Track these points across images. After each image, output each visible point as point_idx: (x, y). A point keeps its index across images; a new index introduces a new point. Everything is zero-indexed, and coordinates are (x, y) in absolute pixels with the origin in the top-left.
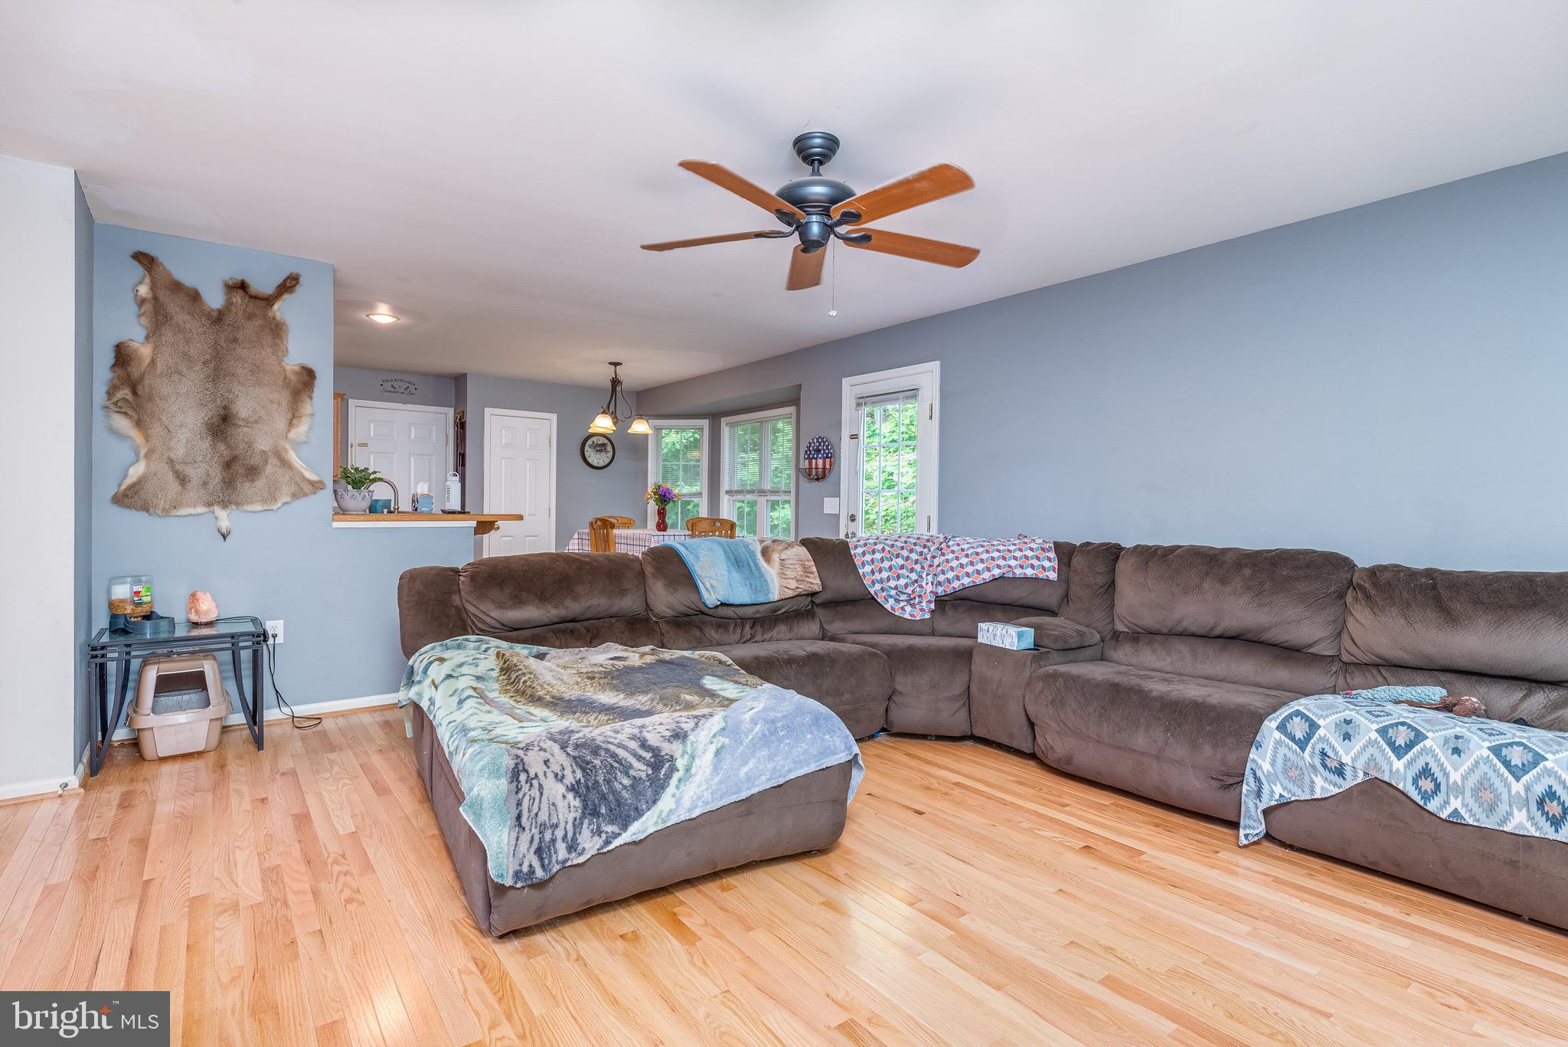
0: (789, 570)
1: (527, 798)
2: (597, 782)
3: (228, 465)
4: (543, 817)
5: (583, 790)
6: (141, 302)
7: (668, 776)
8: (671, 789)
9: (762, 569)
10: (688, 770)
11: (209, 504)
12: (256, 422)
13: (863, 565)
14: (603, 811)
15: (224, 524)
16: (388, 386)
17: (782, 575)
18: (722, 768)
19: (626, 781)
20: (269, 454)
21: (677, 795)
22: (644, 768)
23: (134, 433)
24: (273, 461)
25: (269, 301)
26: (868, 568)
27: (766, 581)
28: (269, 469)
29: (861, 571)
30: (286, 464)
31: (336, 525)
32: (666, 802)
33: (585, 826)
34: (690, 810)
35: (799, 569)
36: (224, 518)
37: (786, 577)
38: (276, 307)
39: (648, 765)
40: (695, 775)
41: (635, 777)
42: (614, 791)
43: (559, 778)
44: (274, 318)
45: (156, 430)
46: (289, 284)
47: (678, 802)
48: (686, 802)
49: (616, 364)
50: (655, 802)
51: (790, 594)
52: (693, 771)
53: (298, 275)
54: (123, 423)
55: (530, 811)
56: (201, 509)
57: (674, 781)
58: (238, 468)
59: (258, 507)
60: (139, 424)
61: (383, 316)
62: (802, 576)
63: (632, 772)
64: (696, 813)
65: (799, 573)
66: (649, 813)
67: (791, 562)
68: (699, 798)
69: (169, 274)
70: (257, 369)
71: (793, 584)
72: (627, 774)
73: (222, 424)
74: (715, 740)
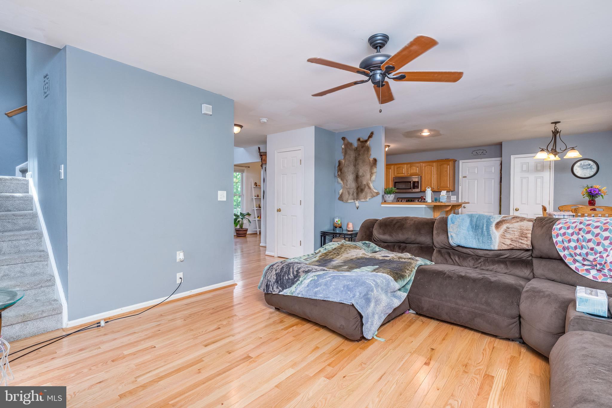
0: (508, 234)
1: (268, 272)
2: (281, 275)
3: (357, 188)
4: (269, 278)
5: (277, 275)
6: (343, 149)
7: (296, 281)
8: (295, 285)
9: (491, 232)
10: (301, 282)
11: (354, 200)
12: (363, 176)
13: (557, 236)
14: (279, 283)
15: (357, 204)
16: (475, 153)
17: (503, 236)
18: (310, 286)
19: (287, 278)
20: (366, 185)
21: (297, 288)
22: (292, 276)
23: (341, 182)
24: (367, 187)
25: (366, 141)
26: (560, 239)
27: (491, 238)
28: (366, 189)
29: (555, 240)
30: (369, 188)
31: (382, 205)
32: (293, 288)
33: (275, 285)
34: (298, 294)
35: (516, 234)
36: (357, 203)
37: (505, 237)
38: (368, 143)
39: (293, 276)
40: (303, 284)
41: (289, 278)
42: (283, 279)
43: (276, 270)
44: (367, 146)
45: (345, 181)
46: (371, 135)
47: (296, 290)
48: (298, 291)
49: (556, 123)
50: (291, 287)
51: (505, 247)
52: (303, 283)
53: (373, 132)
54: (339, 180)
55: (267, 275)
56: (353, 201)
57: (297, 283)
58: (359, 190)
59: (363, 200)
60: (342, 180)
61: (426, 133)
62: (517, 238)
63: (289, 276)
64: (300, 296)
65: (516, 236)
66: (288, 289)
67: (513, 229)
68: (301, 292)
69: (348, 140)
70: (364, 161)
71: (508, 242)
72: (288, 276)
73: (357, 178)
74: (314, 277)
